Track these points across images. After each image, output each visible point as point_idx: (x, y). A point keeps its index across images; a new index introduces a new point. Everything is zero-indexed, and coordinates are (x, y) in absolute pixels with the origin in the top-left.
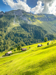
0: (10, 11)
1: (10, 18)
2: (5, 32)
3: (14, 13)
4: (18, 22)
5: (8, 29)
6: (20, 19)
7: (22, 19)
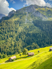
0: (21, 9)
1: (22, 16)
2: (16, 32)
3: (26, 10)
4: (31, 19)
5: (19, 28)
6: (33, 16)
7: (35, 16)
